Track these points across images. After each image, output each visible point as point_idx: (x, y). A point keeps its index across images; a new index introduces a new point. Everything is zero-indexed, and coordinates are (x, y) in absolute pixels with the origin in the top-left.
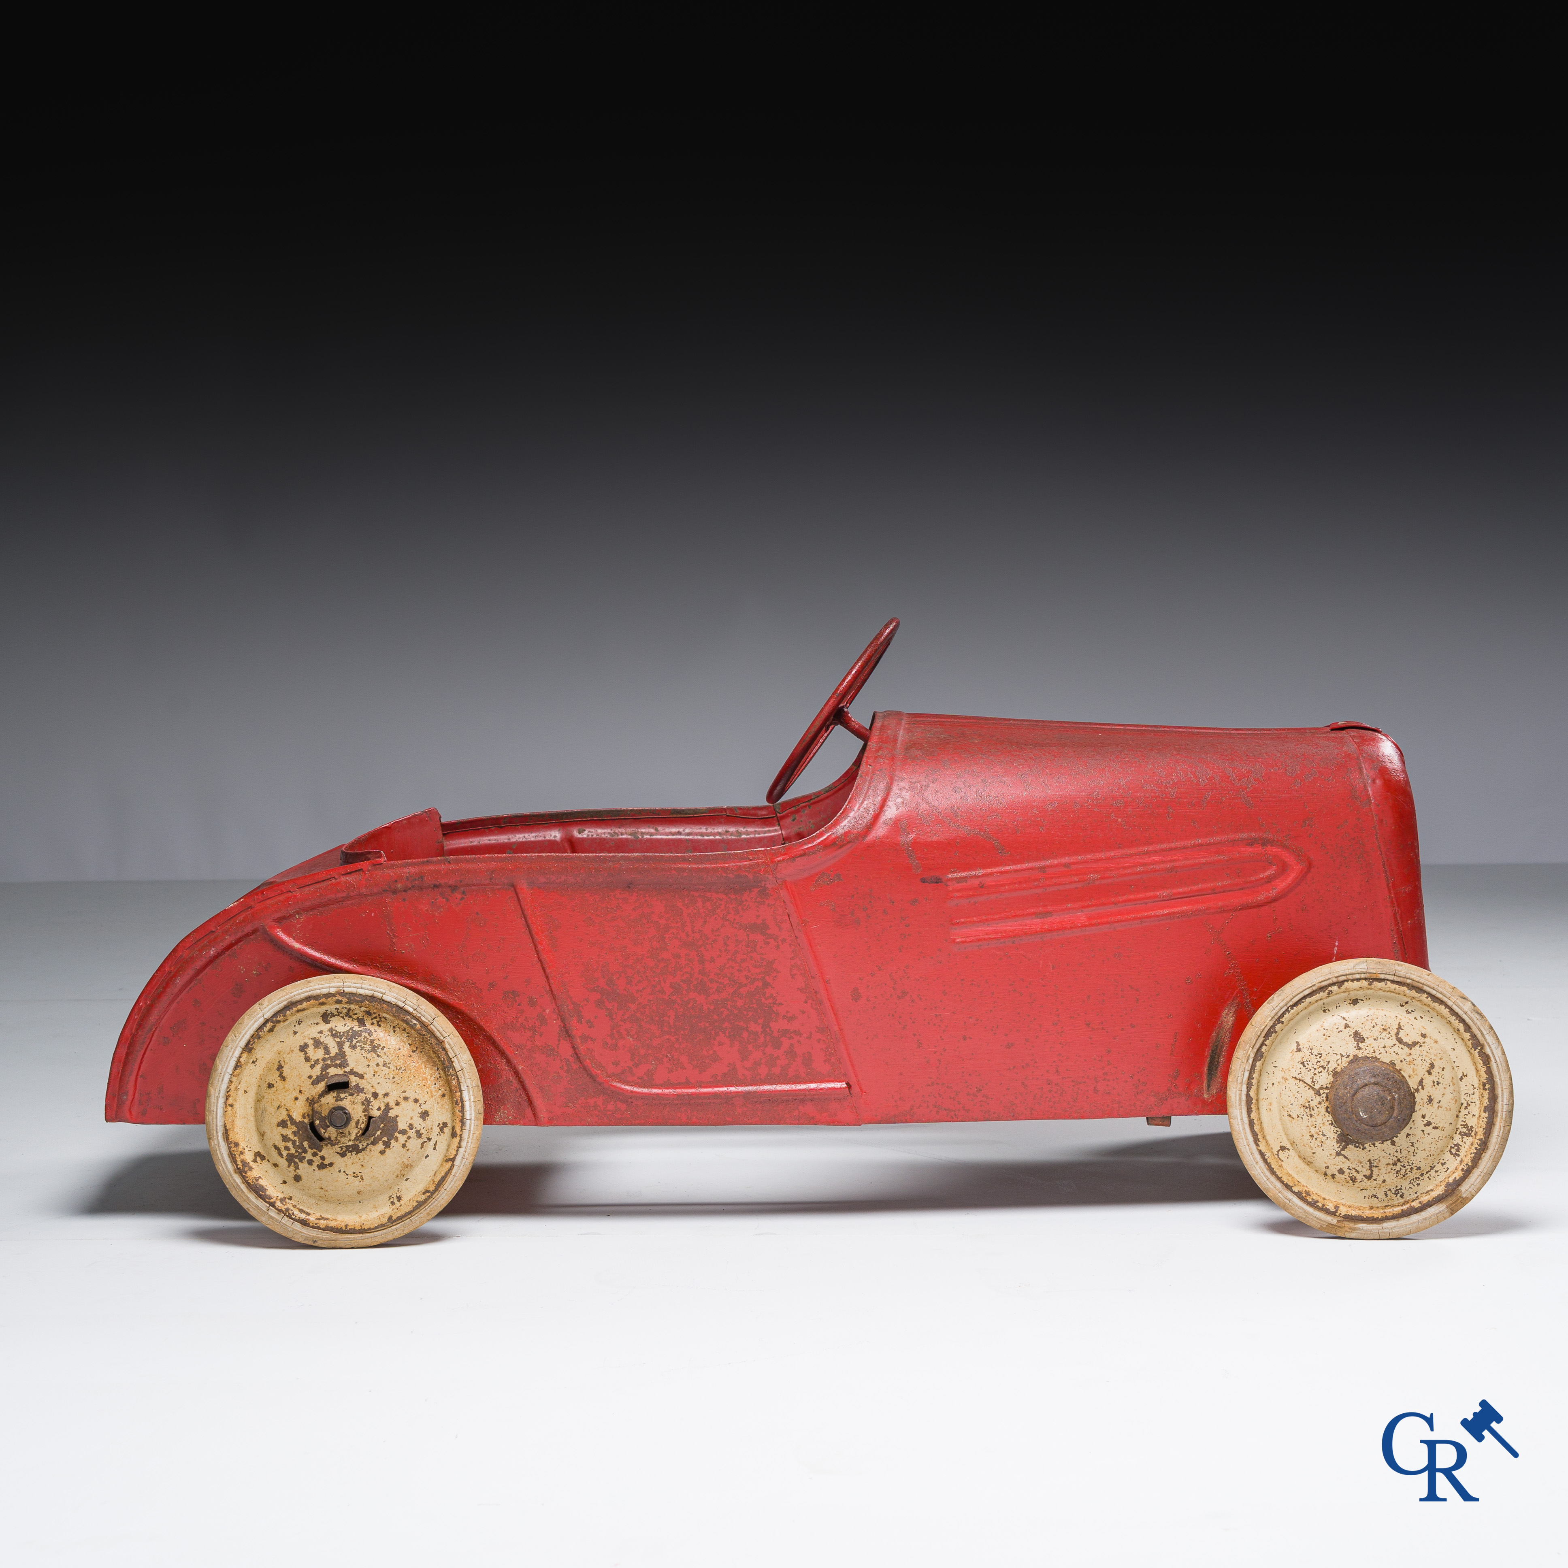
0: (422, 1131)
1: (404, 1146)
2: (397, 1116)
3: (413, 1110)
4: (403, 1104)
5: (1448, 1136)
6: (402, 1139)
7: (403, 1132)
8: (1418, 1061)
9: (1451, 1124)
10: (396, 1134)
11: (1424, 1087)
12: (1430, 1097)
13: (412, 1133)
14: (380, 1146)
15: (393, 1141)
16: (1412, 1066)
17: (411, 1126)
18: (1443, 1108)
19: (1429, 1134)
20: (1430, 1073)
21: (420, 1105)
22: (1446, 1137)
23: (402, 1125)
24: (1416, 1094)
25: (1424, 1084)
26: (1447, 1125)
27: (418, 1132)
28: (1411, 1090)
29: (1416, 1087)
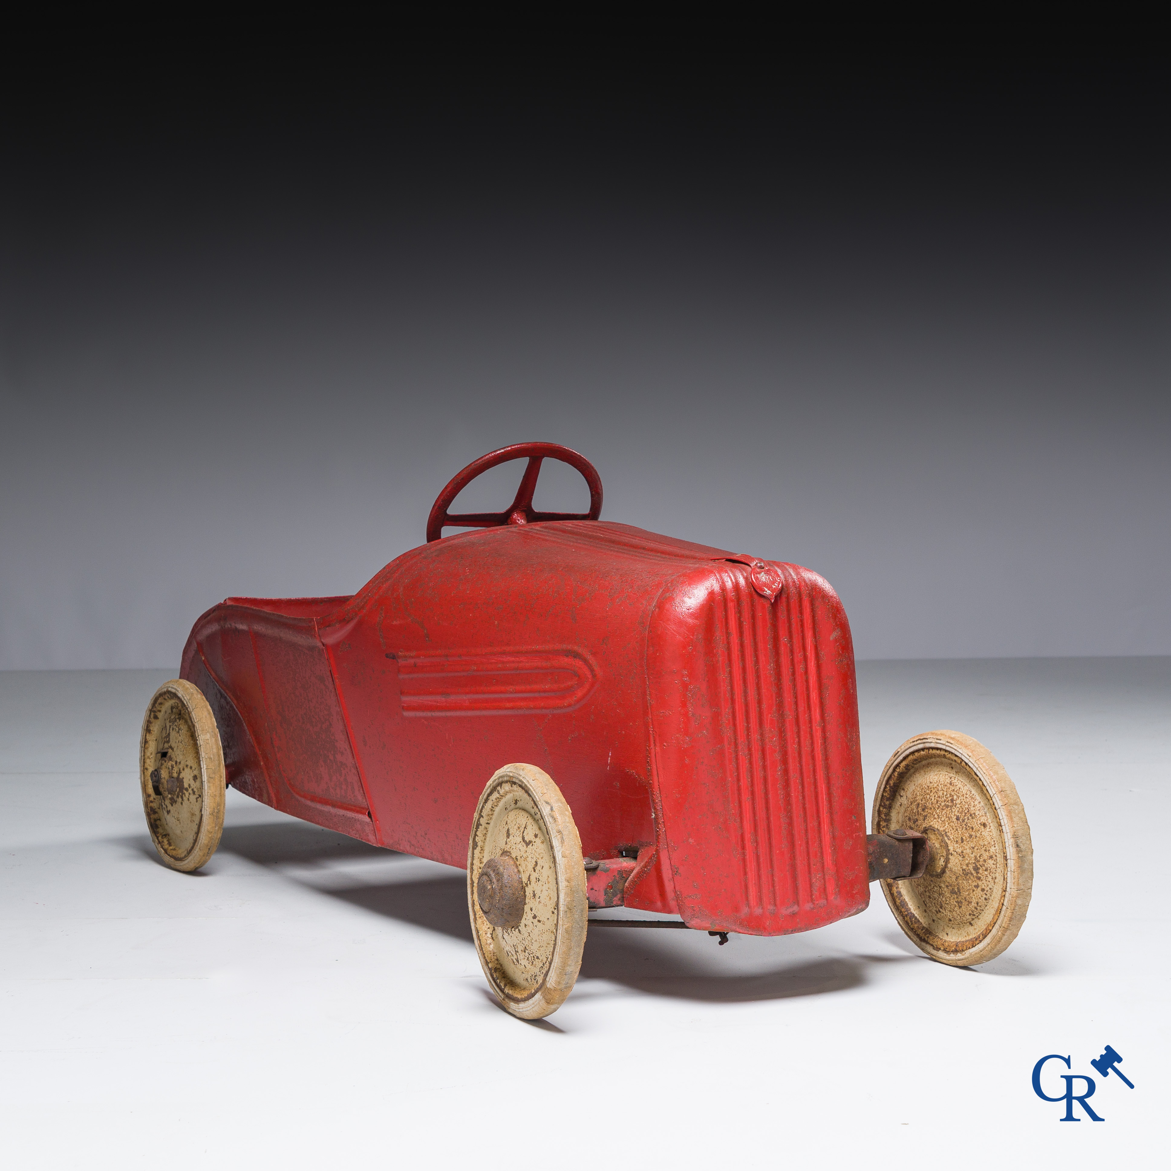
0: (195, 790)
1: (188, 799)
2: (183, 778)
3: (190, 774)
4: (186, 770)
5: (548, 931)
6: (187, 794)
7: (187, 790)
8: (529, 859)
9: (548, 919)
10: (184, 790)
11: (531, 883)
12: (534, 892)
13: (190, 791)
14: (180, 799)
15: (184, 796)
16: (526, 862)
17: (189, 785)
18: (542, 903)
19: (536, 926)
20: (535, 871)
21: (193, 771)
22: (547, 931)
23: (186, 785)
24: (526, 887)
25: (531, 880)
26: (545, 920)
27: (193, 790)
28: (522, 884)
29: (526, 882)
